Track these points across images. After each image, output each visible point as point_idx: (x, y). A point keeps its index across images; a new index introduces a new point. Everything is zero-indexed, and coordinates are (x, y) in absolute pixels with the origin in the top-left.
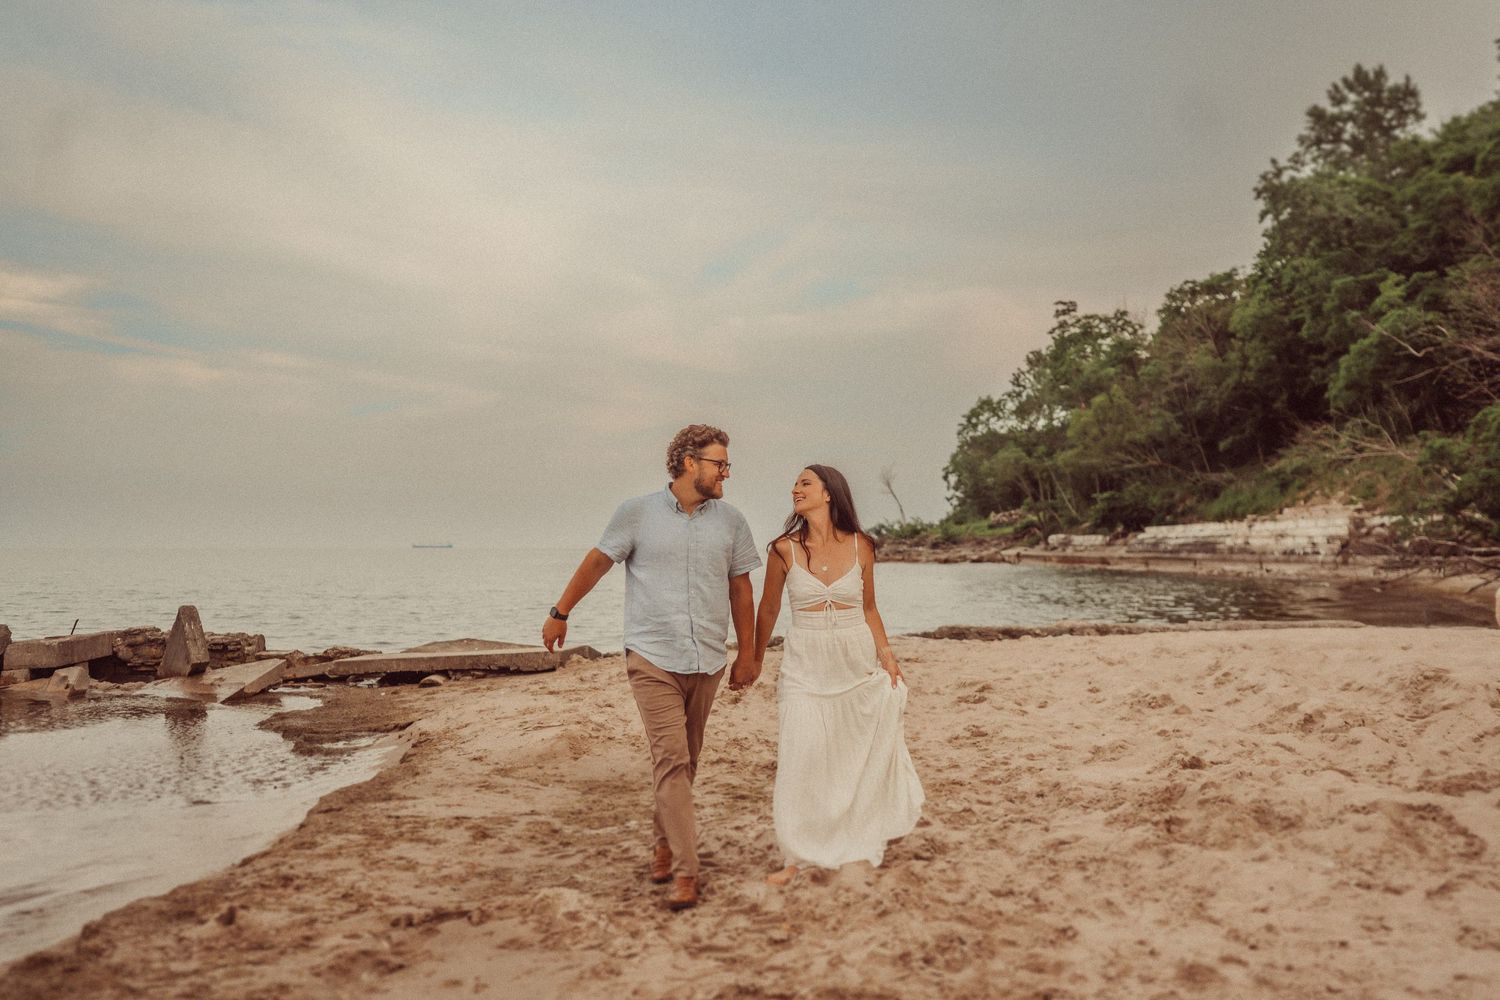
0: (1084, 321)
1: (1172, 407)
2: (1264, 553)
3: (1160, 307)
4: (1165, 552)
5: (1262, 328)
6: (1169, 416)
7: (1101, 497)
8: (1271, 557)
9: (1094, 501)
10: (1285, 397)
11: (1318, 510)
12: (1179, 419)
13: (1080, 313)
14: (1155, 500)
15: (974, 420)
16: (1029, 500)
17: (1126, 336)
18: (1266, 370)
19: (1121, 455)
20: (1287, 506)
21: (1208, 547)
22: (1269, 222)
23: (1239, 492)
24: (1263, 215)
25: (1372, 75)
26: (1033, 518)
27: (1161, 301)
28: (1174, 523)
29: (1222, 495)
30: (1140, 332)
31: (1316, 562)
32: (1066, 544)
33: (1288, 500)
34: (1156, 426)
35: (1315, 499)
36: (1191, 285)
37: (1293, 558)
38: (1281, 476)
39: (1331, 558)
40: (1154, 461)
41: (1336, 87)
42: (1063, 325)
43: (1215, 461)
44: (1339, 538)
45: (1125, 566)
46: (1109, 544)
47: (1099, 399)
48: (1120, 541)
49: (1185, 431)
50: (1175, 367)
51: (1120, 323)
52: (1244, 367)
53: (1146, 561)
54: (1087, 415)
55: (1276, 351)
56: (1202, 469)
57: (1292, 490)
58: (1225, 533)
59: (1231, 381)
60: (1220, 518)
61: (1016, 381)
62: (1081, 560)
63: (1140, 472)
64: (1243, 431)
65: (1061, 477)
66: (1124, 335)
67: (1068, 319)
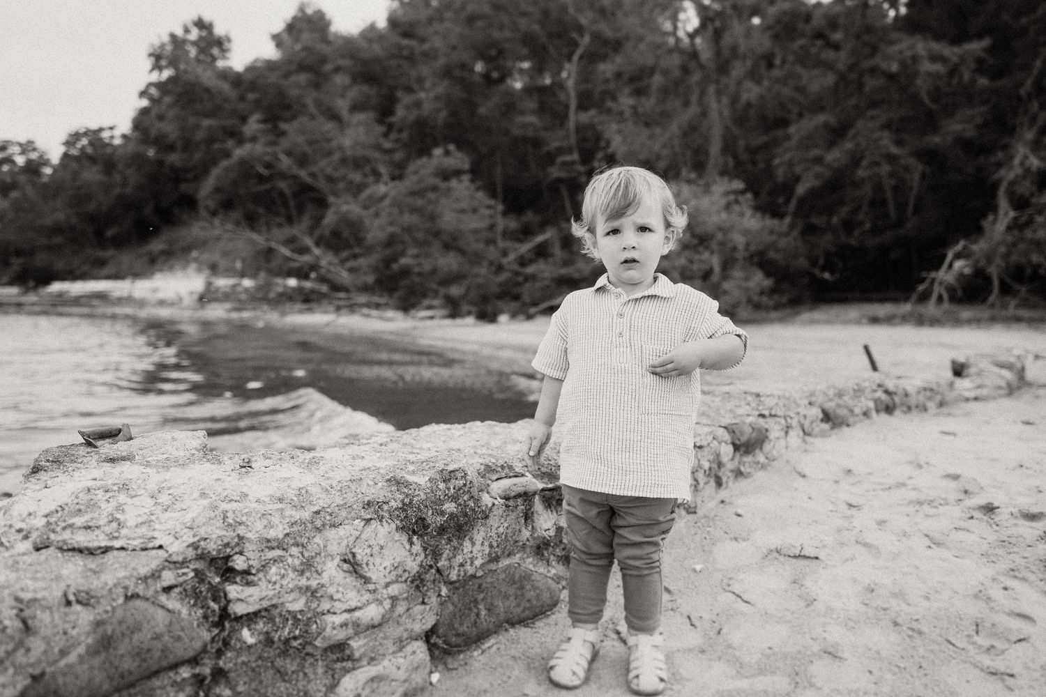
1: (71, 205)
2: (144, 301)
3: (62, 141)
4: (68, 299)
6: (70, 212)
7: (16, 261)
8: (149, 303)
10: (151, 207)
11: (179, 274)
12: (77, 214)
18: (140, 188)
19: (32, 235)
20: (157, 271)
21: (101, 297)
23: (120, 263)
25: (207, 24)
28: (75, 280)
29: (108, 264)
30: (45, 156)
35: (176, 269)
36: (85, 130)
38: (151, 255)
39: (192, 305)
44: (198, 292)
46: (23, 293)
48: (32, 292)
49: (80, 222)
51: (30, 147)
52: (124, 185)
55: (145, 176)
56: (93, 248)
57: (159, 262)
58: (114, 287)
59: (115, 192)
60: (109, 278)
63: (48, 247)
64: (122, 226)
66: (34, 156)
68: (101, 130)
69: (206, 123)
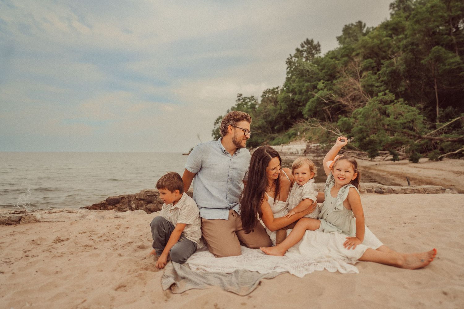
0: (244, 99)
1: (264, 118)
2: (286, 153)
3: (261, 95)
5: (286, 99)
6: (263, 121)
8: (287, 154)
10: (290, 116)
11: (298, 143)
12: (266, 122)
13: (243, 96)
14: (260, 141)
15: (218, 121)
18: (286, 110)
20: (291, 142)
23: (279, 139)
25: (310, 41)
27: (261, 94)
29: (275, 139)
30: (257, 101)
31: (298, 155)
33: (291, 141)
34: (260, 123)
35: (297, 140)
36: (269, 90)
37: (293, 154)
38: (289, 135)
39: (302, 154)
40: (260, 131)
41: (302, 44)
42: (239, 100)
43: (273, 131)
44: (304, 149)
49: (266, 124)
50: (265, 109)
51: (252, 99)
52: (281, 109)
55: (288, 105)
56: (271, 133)
57: (292, 138)
58: (276, 148)
59: (278, 112)
60: (275, 145)
63: (256, 134)
64: (280, 125)
66: (253, 102)
67: (240, 98)
68: (274, 89)
69: (306, 84)
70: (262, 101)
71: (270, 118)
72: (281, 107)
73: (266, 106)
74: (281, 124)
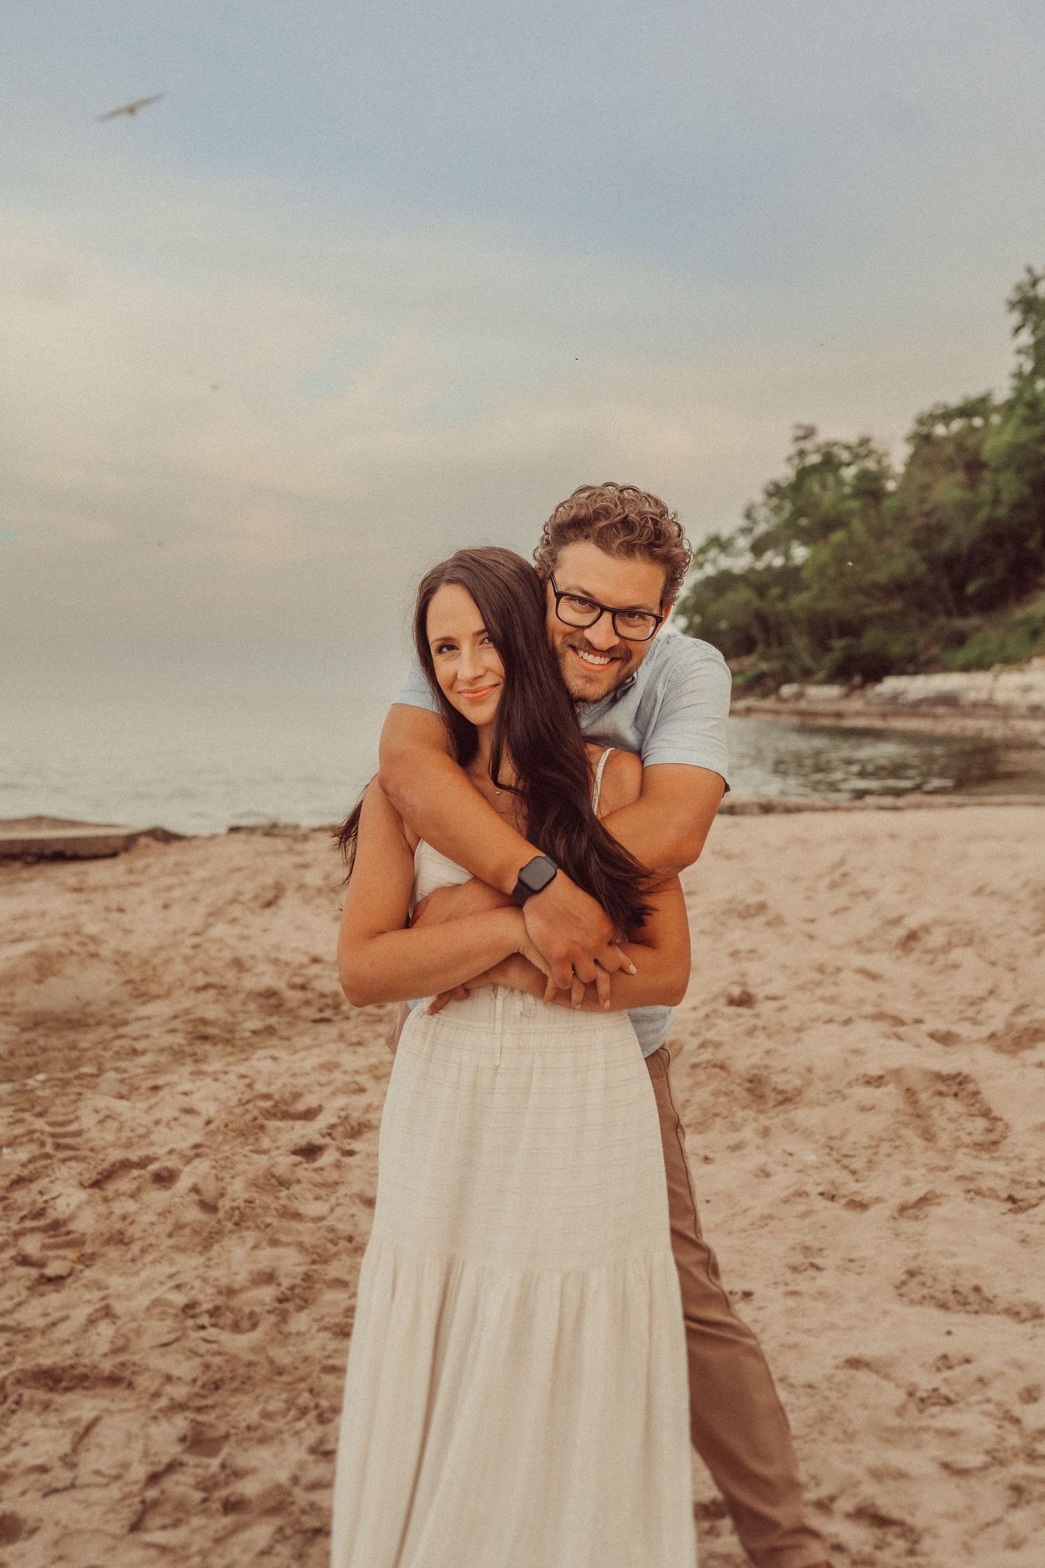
0: (825, 448)
1: (916, 544)
2: (1009, 708)
3: (910, 433)
4: (904, 705)
5: (1018, 458)
6: (913, 555)
7: (838, 644)
8: (1017, 712)
9: (828, 649)
12: (926, 559)
13: (823, 436)
14: (897, 648)
15: (702, 558)
16: (761, 647)
17: (871, 465)
18: (1020, 505)
19: (860, 599)
20: (1036, 656)
21: (949, 701)
22: (1026, 338)
24: (1018, 330)
26: (764, 666)
27: (909, 426)
28: (916, 673)
29: (969, 642)
32: (799, 696)
33: (1038, 650)
34: (900, 566)
36: (942, 407)
38: (1032, 623)
40: (897, 605)
42: (802, 454)
43: (962, 605)
45: (861, 722)
46: (847, 696)
47: (838, 536)
48: (857, 693)
50: (922, 501)
52: (996, 502)
53: (884, 716)
54: (825, 553)
55: (1030, 483)
56: (949, 614)
58: (967, 684)
59: (982, 516)
60: (966, 668)
61: (749, 515)
62: (815, 714)
63: (882, 617)
65: (795, 622)
66: (869, 464)
67: (808, 445)
70: (913, 461)
71: (946, 545)
72: (997, 491)
73: (926, 487)
74: (999, 569)
